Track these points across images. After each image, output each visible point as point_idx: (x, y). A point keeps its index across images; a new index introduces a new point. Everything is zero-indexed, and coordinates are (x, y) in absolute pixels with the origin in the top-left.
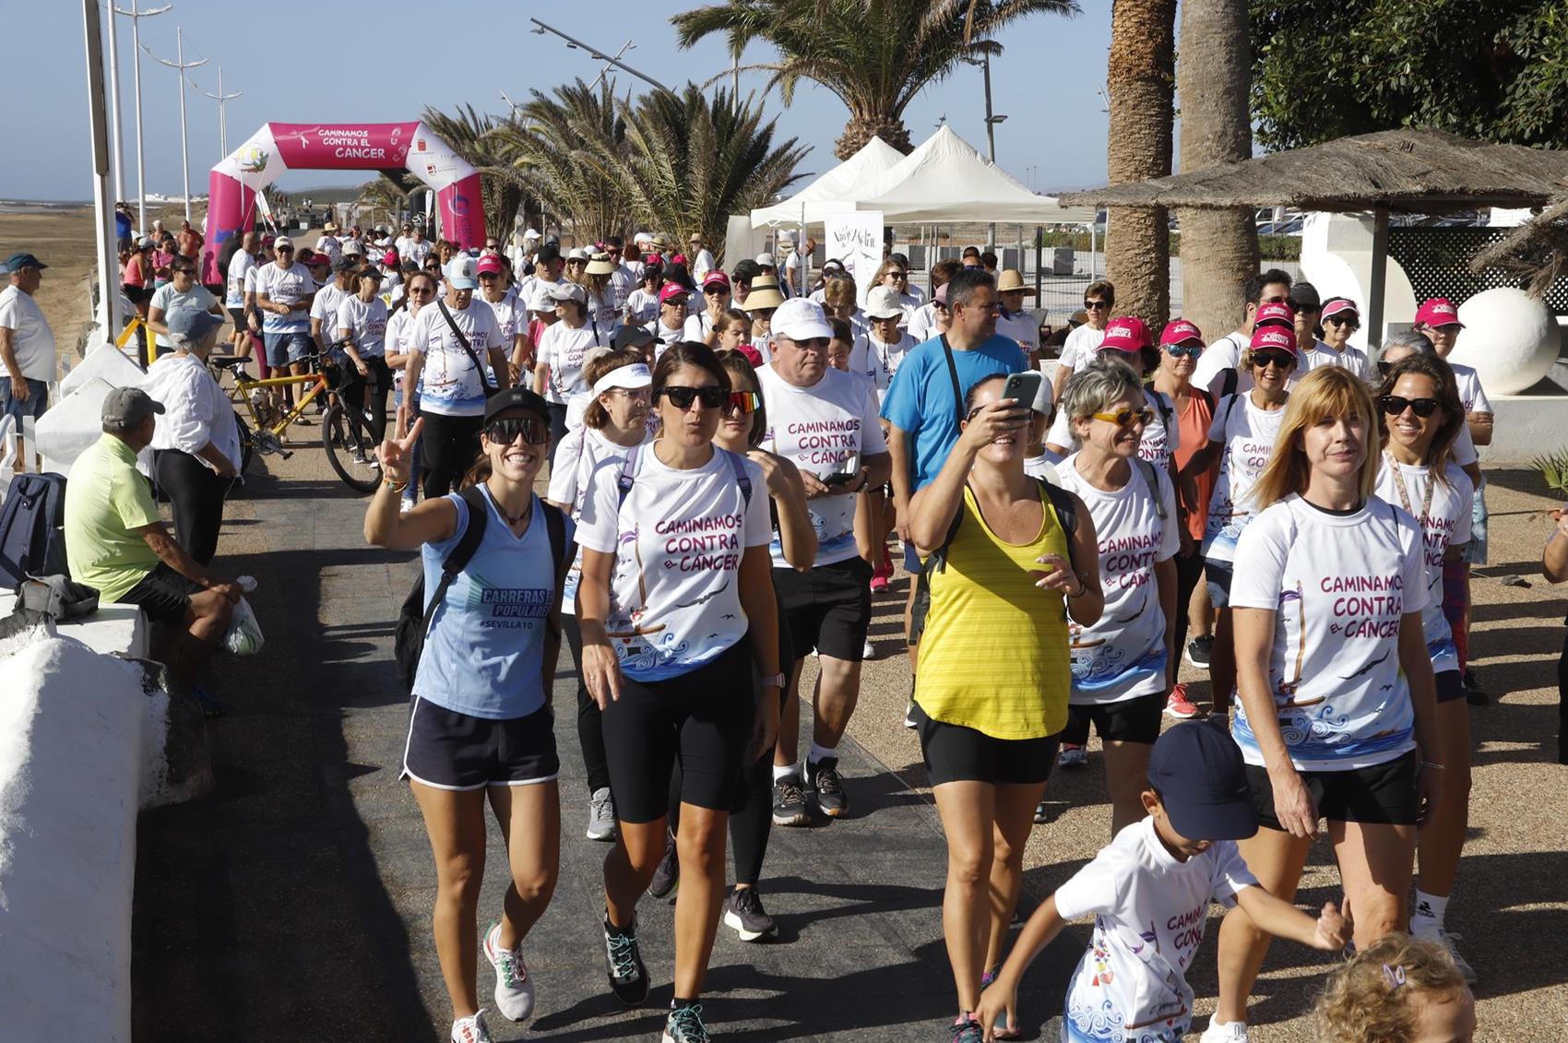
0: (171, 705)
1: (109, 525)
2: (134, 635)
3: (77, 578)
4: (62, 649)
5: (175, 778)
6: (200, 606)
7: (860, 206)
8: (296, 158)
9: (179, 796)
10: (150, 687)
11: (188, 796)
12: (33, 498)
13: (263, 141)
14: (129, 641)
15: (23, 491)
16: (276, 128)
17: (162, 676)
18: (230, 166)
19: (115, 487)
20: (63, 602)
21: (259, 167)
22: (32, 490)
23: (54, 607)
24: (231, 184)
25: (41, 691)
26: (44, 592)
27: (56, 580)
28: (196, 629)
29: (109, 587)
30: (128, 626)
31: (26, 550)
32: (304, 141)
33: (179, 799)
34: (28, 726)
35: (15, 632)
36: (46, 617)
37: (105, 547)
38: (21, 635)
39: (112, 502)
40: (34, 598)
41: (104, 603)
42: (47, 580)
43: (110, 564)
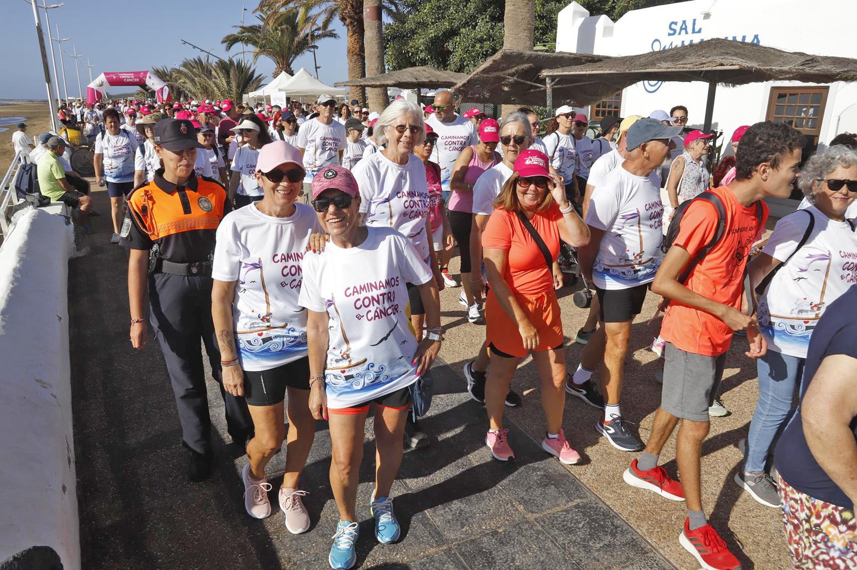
0: (75, 228)
1: (51, 178)
2: (62, 209)
3: (44, 194)
4: (38, 212)
5: (78, 249)
6: (82, 201)
8: (113, 83)
9: (80, 254)
10: (68, 223)
11: (83, 255)
12: (28, 171)
13: (102, 78)
14: (60, 211)
15: (24, 169)
16: (106, 74)
17: (71, 220)
18: (93, 85)
19: (51, 166)
20: (39, 200)
21: (101, 85)
22: (27, 169)
23: (36, 202)
24: (92, 90)
25: (31, 223)
26: (33, 198)
27: (36, 194)
28: (82, 208)
29: (54, 196)
30: (61, 207)
31: (27, 187)
32: (114, 77)
33: (80, 255)
34: (27, 232)
35: (23, 208)
36: (33, 203)
37: (51, 184)
38: (25, 209)
39: (51, 170)
40: (29, 199)
41: (52, 201)
42: (33, 194)
43: (53, 190)
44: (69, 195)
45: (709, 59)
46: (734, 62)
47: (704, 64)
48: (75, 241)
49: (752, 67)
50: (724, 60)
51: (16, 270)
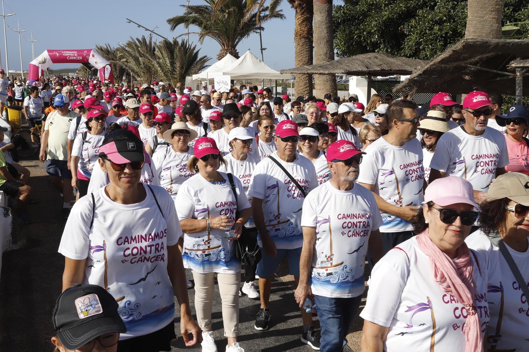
0: (13, 220)
5: (14, 242)
6: (22, 191)
7: (224, 74)
8: (55, 60)
9: (15, 247)
10: (6, 215)
11: (19, 248)
13: (45, 55)
16: (49, 51)
17: (10, 212)
18: (35, 62)
21: (44, 62)
24: (36, 68)
28: (21, 198)
32: (58, 55)
33: (16, 248)
44: (9, 185)
48: (12, 234)
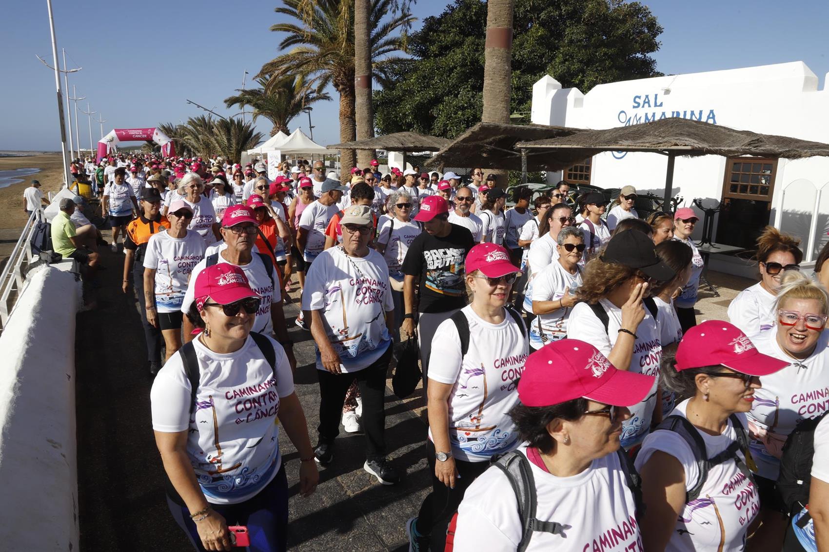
0: (83, 284)
1: (63, 236)
2: (73, 266)
3: (56, 251)
4: (51, 270)
5: (86, 304)
6: (92, 258)
7: (276, 149)
8: (122, 138)
9: (87, 309)
10: (77, 280)
11: (90, 309)
12: (42, 230)
13: (113, 134)
14: (71, 268)
15: (40, 228)
16: (116, 130)
17: (80, 277)
18: (103, 141)
19: (65, 226)
20: (52, 258)
21: (112, 140)
22: (42, 228)
23: (49, 259)
24: (105, 146)
25: (45, 281)
26: (46, 255)
27: (50, 252)
28: (91, 264)
29: (65, 253)
30: (71, 263)
31: (41, 244)
32: (124, 133)
34: (41, 290)
35: (37, 266)
36: (46, 261)
37: (63, 242)
38: (39, 267)
39: (64, 230)
40: (44, 257)
41: (64, 258)
42: (47, 252)
43: (65, 247)
44: (79, 252)
45: (665, 140)
46: (687, 143)
47: (661, 143)
48: (83, 296)
49: (703, 148)
50: (678, 141)
51: (31, 330)
